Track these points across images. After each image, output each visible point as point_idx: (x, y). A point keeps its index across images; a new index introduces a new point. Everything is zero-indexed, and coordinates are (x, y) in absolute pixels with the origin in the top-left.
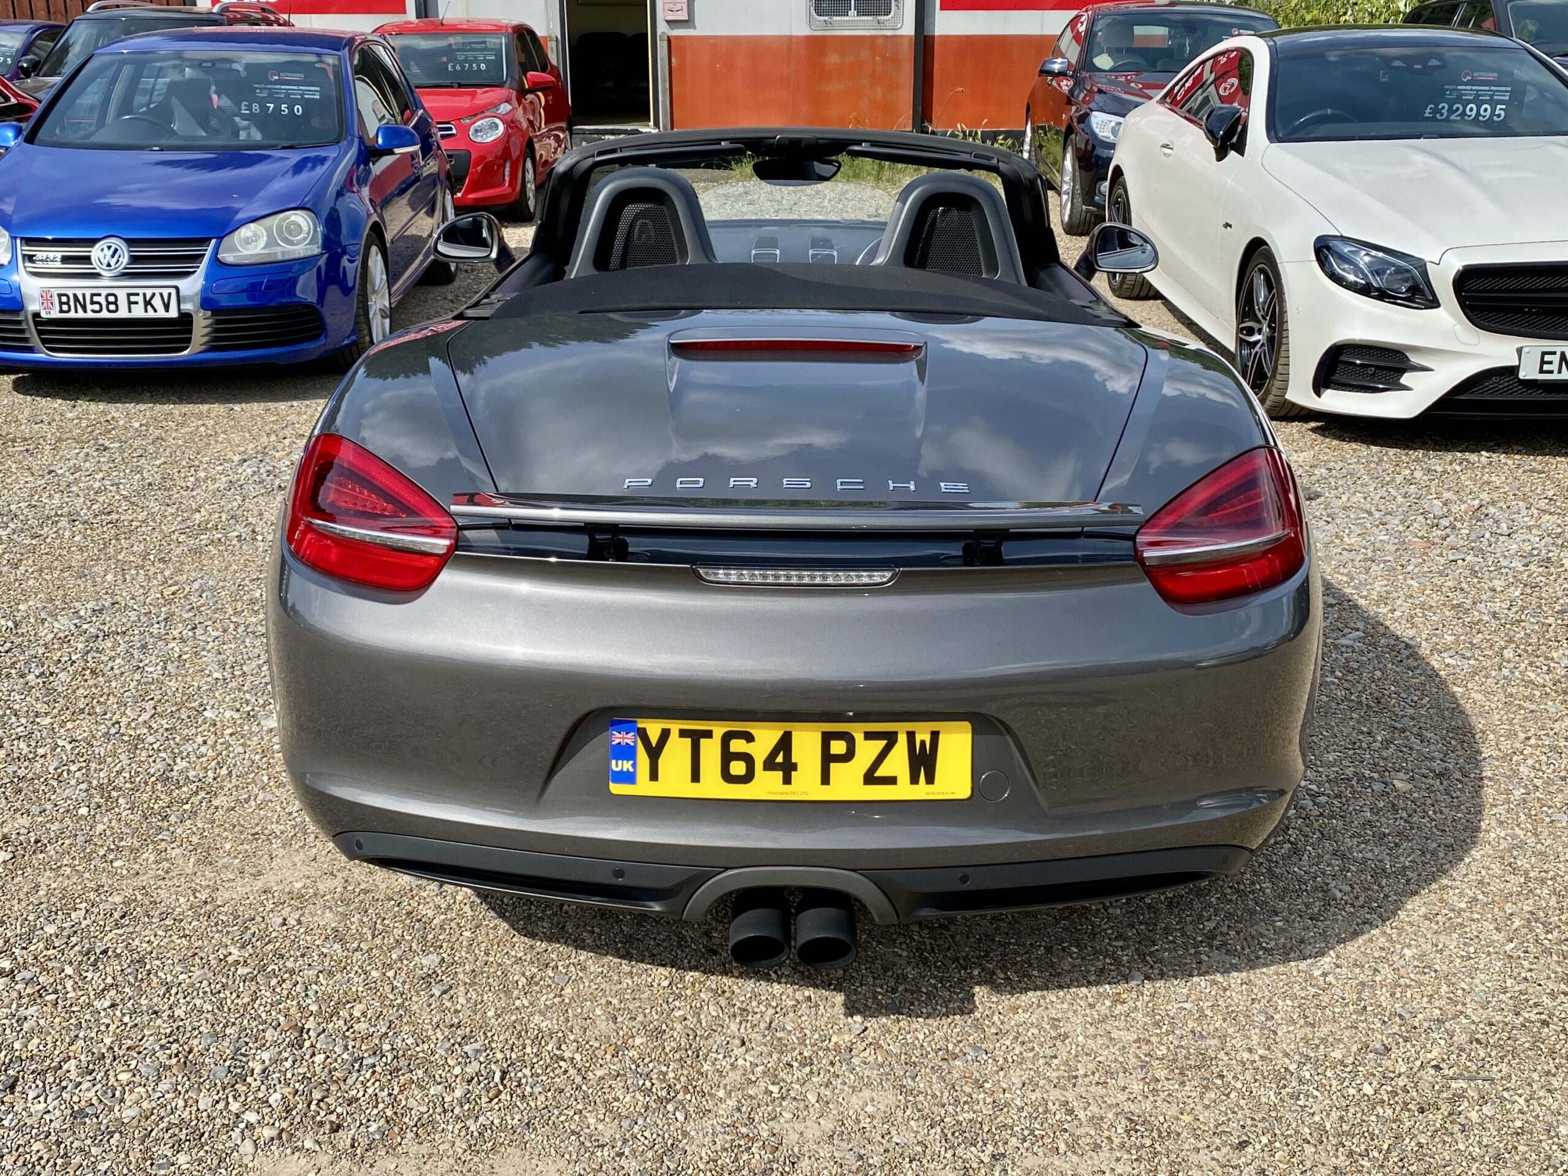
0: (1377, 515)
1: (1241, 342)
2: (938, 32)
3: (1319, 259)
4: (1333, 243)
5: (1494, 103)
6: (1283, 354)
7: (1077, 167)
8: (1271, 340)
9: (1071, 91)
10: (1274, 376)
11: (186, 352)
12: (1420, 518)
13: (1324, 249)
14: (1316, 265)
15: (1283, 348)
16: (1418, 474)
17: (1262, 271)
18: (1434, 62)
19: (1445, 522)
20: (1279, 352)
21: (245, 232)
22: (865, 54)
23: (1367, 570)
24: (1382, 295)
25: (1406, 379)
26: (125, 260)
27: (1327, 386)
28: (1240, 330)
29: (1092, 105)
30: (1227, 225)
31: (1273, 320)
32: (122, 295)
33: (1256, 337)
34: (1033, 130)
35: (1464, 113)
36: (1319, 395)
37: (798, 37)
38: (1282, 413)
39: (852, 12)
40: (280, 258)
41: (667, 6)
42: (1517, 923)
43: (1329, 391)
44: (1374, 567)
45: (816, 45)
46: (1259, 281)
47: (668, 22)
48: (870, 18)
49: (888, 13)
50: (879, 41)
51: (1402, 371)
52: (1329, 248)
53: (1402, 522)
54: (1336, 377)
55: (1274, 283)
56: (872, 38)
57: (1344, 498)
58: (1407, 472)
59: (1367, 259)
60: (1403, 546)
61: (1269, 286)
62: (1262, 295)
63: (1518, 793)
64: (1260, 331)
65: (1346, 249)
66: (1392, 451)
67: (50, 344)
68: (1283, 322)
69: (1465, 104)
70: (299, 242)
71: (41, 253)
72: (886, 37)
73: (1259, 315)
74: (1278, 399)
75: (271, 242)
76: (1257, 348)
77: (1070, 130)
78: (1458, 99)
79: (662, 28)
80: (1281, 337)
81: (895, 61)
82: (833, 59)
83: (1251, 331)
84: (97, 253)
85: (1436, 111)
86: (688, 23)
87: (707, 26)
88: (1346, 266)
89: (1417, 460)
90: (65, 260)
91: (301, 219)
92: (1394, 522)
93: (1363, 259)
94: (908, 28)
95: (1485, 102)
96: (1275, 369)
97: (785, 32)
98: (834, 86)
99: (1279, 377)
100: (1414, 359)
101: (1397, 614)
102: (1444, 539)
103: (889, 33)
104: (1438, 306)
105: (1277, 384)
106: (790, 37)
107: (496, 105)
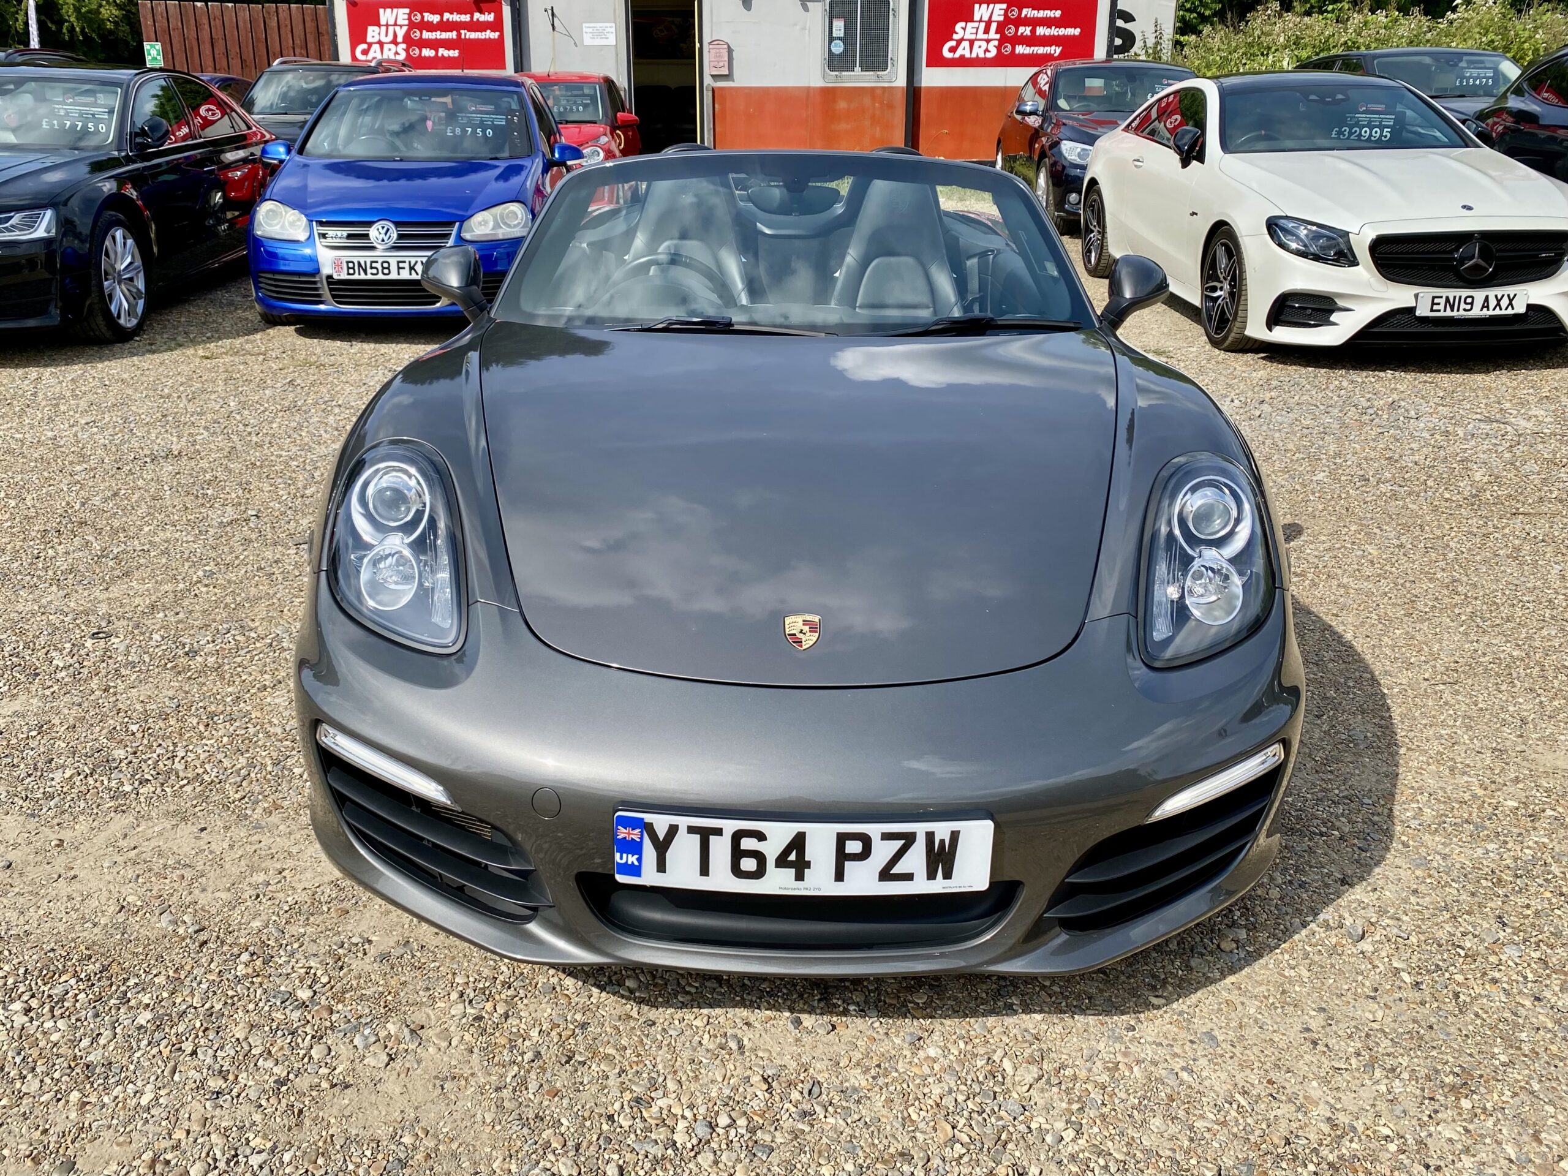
0: (1322, 407)
1: (1206, 298)
2: (923, 85)
3: (1270, 233)
4: (1282, 222)
5: (1382, 128)
6: (1242, 302)
7: (1050, 183)
8: (1232, 294)
9: (1041, 127)
10: (1235, 318)
11: (438, 305)
12: (1353, 409)
13: (1274, 226)
14: (1268, 237)
15: (1243, 298)
16: (1345, 384)
17: (1222, 244)
18: (1340, 96)
19: (1371, 411)
20: (1239, 301)
21: (479, 217)
22: (867, 101)
23: (1323, 439)
24: (1317, 258)
25: (1334, 318)
26: (395, 236)
27: (1276, 324)
28: (1204, 289)
29: (1061, 136)
30: (1194, 214)
31: (1233, 279)
32: (393, 263)
33: (1219, 293)
34: (1004, 160)
35: (1360, 134)
36: (1271, 330)
37: (815, 89)
38: (1240, 346)
39: (858, 69)
40: (501, 237)
41: (712, 64)
42: (1464, 618)
43: (1278, 327)
44: (1327, 437)
45: (828, 94)
46: (1221, 253)
47: (713, 76)
48: (871, 73)
49: (885, 69)
50: (878, 92)
51: (1332, 312)
52: (1277, 225)
53: (1341, 411)
54: (1283, 317)
55: (1234, 251)
56: (873, 89)
57: (1297, 398)
58: (1337, 382)
59: (1305, 232)
60: (1343, 425)
61: (1230, 255)
62: (1223, 262)
63: (1451, 555)
64: (1221, 289)
65: (1291, 225)
66: (1323, 371)
67: (337, 298)
68: (1242, 278)
69: (1362, 127)
70: (515, 226)
71: (331, 231)
72: (884, 88)
73: (1221, 277)
74: (1238, 336)
75: (497, 226)
76: (1220, 301)
77: (1043, 155)
78: (1357, 124)
79: (708, 81)
80: (1240, 290)
81: (890, 106)
82: (842, 105)
83: (1214, 289)
84: (374, 232)
85: (1340, 133)
86: (728, 77)
87: (744, 79)
88: (1290, 237)
89: (1341, 376)
90: (350, 236)
91: (515, 207)
92: (1335, 412)
93: (1303, 232)
94: (901, 81)
95: (1376, 126)
96: (1236, 314)
97: (806, 85)
98: (843, 126)
99: (1239, 319)
100: (1340, 303)
101: (1349, 463)
102: (1372, 421)
103: (886, 85)
104: (1358, 264)
105: (1237, 324)
106: (808, 89)
107: (596, 137)
